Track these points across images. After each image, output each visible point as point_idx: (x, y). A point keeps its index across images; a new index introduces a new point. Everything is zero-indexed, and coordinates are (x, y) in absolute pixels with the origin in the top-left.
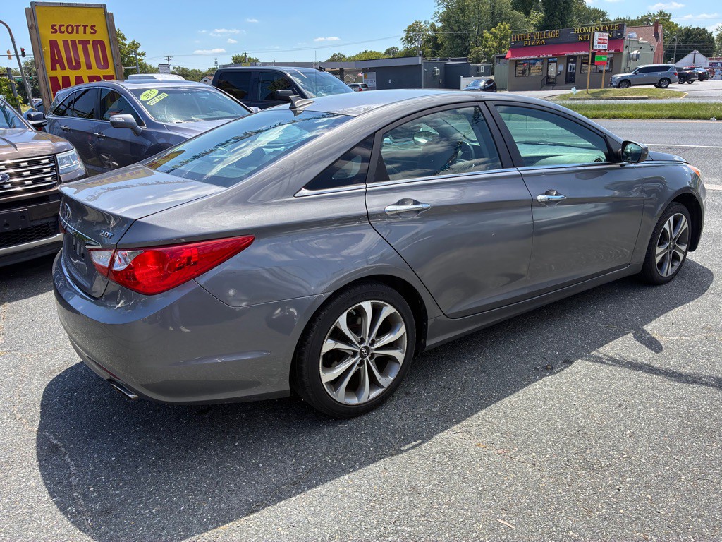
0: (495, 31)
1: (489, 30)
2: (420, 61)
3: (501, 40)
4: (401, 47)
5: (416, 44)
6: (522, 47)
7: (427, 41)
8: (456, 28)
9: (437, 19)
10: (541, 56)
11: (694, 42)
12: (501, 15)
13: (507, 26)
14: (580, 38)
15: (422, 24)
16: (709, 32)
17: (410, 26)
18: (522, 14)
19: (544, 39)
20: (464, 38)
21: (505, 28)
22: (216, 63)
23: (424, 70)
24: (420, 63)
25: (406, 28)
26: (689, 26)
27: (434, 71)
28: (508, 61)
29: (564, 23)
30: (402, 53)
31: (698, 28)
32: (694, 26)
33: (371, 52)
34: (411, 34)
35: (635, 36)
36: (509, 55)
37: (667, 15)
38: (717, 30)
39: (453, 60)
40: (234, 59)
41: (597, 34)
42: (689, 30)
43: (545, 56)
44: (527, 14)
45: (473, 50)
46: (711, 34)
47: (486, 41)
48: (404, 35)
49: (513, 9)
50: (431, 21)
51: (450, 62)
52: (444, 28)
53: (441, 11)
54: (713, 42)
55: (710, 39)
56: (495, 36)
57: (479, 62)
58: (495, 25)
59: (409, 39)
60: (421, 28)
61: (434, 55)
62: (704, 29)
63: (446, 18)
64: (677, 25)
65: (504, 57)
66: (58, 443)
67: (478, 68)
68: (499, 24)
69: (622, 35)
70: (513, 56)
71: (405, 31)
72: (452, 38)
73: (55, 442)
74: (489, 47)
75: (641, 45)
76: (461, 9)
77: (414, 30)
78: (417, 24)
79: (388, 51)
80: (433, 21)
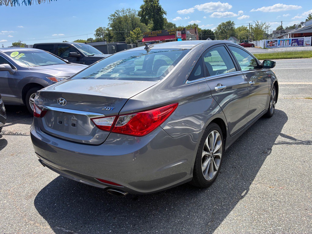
0: (135, 31)
1: (132, 31)
2: (106, 43)
3: (137, 34)
4: (94, 38)
5: (102, 36)
6: (148, 37)
7: (106, 35)
8: (118, 30)
9: (110, 26)
10: (156, 41)
11: (208, 35)
12: (136, 24)
13: (139, 29)
14: (170, 34)
15: (103, 28)
16: (212, 31)
17: (98, 29)
18: (145, 24)
19: (156, 34)
20: (122, 34)
21: (138, 30)
22: (3, 46)
23: (108, 47)
24: (106, 44)
25: (96, 30)
26: (205, 29)
27: (112, 47)
28: (143, 43)
29: (161, 28)
30: (95, 40)
31: (208, 30)
32: (207, 29)
33: (81, 40)
34: (98, 32)
35: (189, 33)
36: (143, 40)
37: (196, 25)
38: (214, 30)
39: (120, 43)
40: (13, 44)
41: (177, 32)
42: (205, 30)
43: (157, 41)
44: (147, 24)
45: (127, 39)
46: (213, 32)
47: (132, 35)
48: (95, 33)
49: (141, 22)
50: (107, 27)
51: (118, 44)
52: (113, 30)
53: (111, 23)
54: (214, 34)
55: (212, 33)
56: (135, 33)
57: (130, 44)
58: (134, 29)
59: (98, 35)
60: (102, 30)
61: (110, 41)
62: (210, 30)
63: (113, 26)
64: (201, 29)
65: (141, 41)
66: (70, 231)
67: (130, 46)
68: (136, 28)
69: (185, 32)
70: (145, 41)
71: (96, 31)
72: (117, 34)
73: (67, 231)
74: (133, 37)
75: (192, 36)
76: (119, 22)
77: (100, 31)
78: (101, 28)
79: (88, 40)
80: (108, 27)
